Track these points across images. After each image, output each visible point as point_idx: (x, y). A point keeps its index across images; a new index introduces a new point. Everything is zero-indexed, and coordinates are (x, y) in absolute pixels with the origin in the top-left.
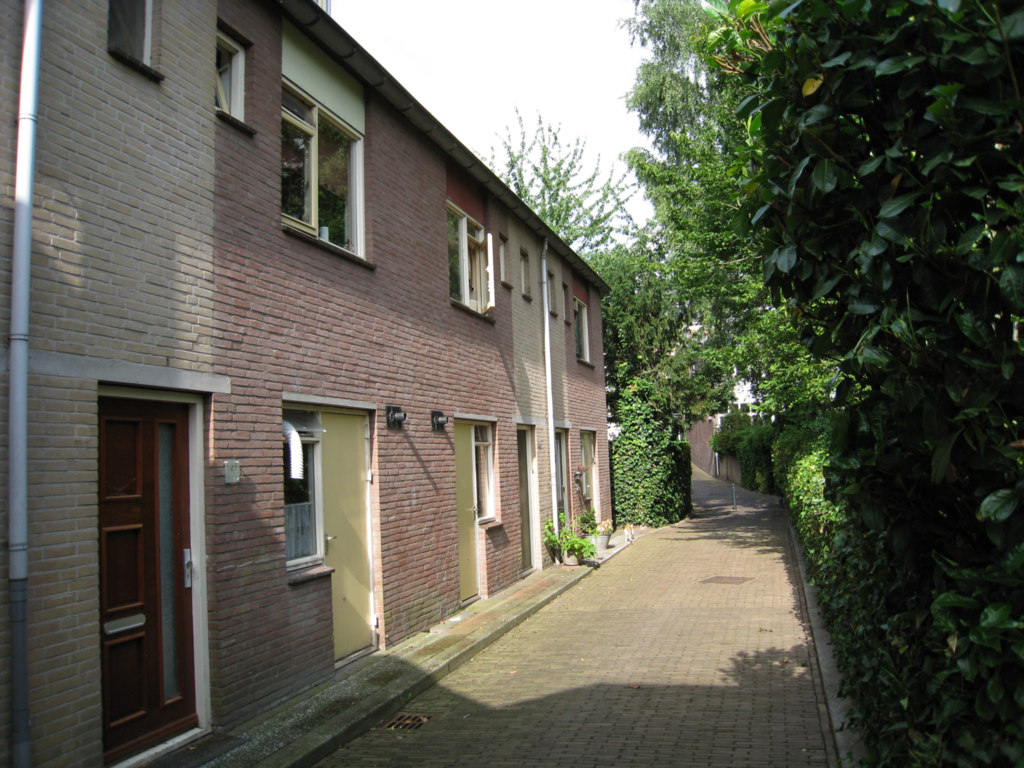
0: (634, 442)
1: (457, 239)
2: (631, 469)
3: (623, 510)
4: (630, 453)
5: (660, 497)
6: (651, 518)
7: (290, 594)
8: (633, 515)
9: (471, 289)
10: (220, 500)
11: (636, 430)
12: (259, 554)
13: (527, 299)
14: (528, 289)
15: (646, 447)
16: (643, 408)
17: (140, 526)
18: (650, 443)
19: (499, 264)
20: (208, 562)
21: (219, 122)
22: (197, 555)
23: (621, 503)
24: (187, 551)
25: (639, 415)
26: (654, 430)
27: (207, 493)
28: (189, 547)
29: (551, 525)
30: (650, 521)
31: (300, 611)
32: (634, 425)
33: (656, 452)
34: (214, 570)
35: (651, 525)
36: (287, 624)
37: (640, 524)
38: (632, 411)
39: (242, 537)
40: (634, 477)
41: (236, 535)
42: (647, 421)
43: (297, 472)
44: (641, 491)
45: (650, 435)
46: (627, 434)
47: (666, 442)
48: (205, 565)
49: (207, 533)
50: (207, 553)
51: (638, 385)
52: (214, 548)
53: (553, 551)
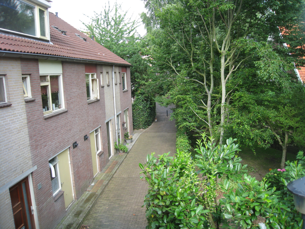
0: (139, 107)
1: (88, 80)
2: (138, 114)
3: (136, 125)
4: (138, 110)
5: (146, 121)
6: (144, 127)
7: (55, 203)
8: (139, 126)
9: (93, 91)
10: (38, 194)
11: (140, 104)
12: (47, 199)
13: (108, 86)
14: (109, 82)
15: (143, 108)
16: (142, 97)
17: (21, 208)
18: (143, 107)
19: (100, 82)
20: (36, 207)
21: (26, 104)
22: (34, 207)
23: (136, 123)
24: (31, 207)
25: (141, 99)
26: (145, 103)
27: (34, 193)
28: (32, 205)
29: (116, 144)
30: (144, 128)
31: (58, 206)
32: (139, 102)
33: (145, 109)
34: (38, 209)
35: (144, 129)
36: (55, 210)
37: (141, 128)
38: (139, 98)
39: (43, 198)
40: (139, 116)
41: (42, 199)
42: (143, 101)
43: (54, 176)
44: (141, 120)
45: (144, 105)
46: (137, 105)
47: (148, 106)
48: (36, 208)
49: (36, 201)
50: (36, 205)
51: (140, 91)
52: (38, 204)
53: (117, 150)
